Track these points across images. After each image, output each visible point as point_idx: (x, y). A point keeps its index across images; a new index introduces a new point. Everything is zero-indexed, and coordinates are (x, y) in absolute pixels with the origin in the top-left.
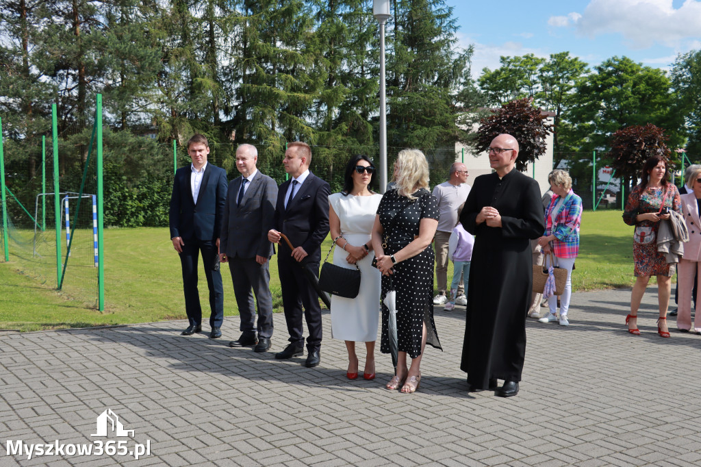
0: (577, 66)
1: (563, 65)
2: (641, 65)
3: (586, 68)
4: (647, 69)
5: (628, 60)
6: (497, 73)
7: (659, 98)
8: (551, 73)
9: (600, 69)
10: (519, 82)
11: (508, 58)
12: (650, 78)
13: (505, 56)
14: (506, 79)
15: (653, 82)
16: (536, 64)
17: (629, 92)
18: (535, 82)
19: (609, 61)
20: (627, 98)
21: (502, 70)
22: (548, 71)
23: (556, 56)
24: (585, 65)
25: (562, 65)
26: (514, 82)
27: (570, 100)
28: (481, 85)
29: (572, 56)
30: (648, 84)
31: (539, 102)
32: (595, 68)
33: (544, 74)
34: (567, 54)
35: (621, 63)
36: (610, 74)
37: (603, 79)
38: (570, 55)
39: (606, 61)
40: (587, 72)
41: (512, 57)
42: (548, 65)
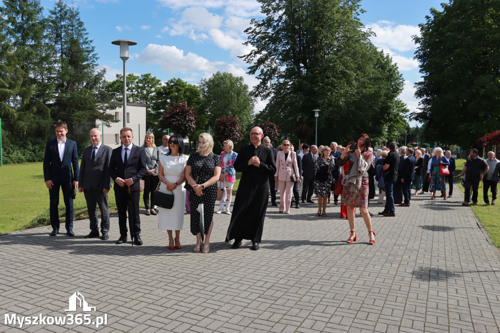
0: (155, 81)
2: (186, 83)
3: (160, 83)
4: (190, 85)
5: (181, 80)
6: (114, 83)
8: (142, 84)
9: (167, 83)
11: (120, 75)
12: (192, 90)
13: (119, 74)
14: (119, 86)
15: (192, 92)
16: (135, 79)
17: (182, 96)
19: (172, 80)
21: (117, 81)
22: (140, 83)
23: (145, 75)
24: (159, 81)
25: (147, 80)
27: (152, 98)
29: (152, 76)
30: (190, 91)
32: (165, 83)
33: (139, 85)
34: (150, 74)
35: (177, 81)
36: (172, 86)
37: (169, 89)
38: (151, 75)
39: (170, 80)
40: (160, 84)
41: (122, 75)
42: (140, 80)
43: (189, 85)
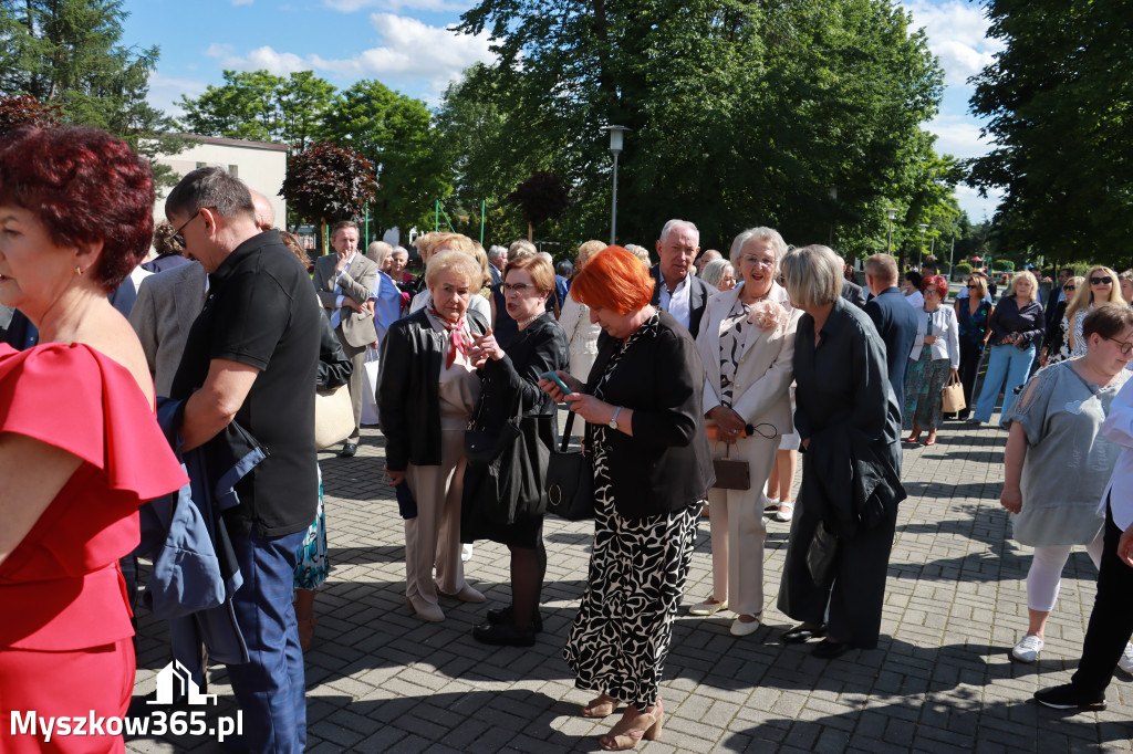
0: (323, 91)
1: (305, 86)
2: (396, 92)
3: (335, 94)
5: (381, 86)
6: (223, 92)
7: (419, 136)
8: (292, 97)
9: (348, 94)
10: (251, 105)
11: (233, 73)
12: (407, 110)
13: (230, 71)
14: (234, 100)
15: (412, 117)
16: (273, 84)
17: (380, 125)
18: (271, 108)
19: (359, 85)
20: (378, 132)
21: (228, 88)
22: (288, 94)
23: (299, 75)
24: (330, 90)
26: (244, 106)
28: (201, 107)
29: (316, 76)
30: (405, 117)
31: (282, 135)
32: (344, 93)
33: (285, 99)
35: (373, 88)
36: (359, 101)
37: (350, 107)
38: (314, 75)
39: (354, 84)
40: (334, 98)
41: (239, 73)
42: (286, 85)
43: (402, 98)
